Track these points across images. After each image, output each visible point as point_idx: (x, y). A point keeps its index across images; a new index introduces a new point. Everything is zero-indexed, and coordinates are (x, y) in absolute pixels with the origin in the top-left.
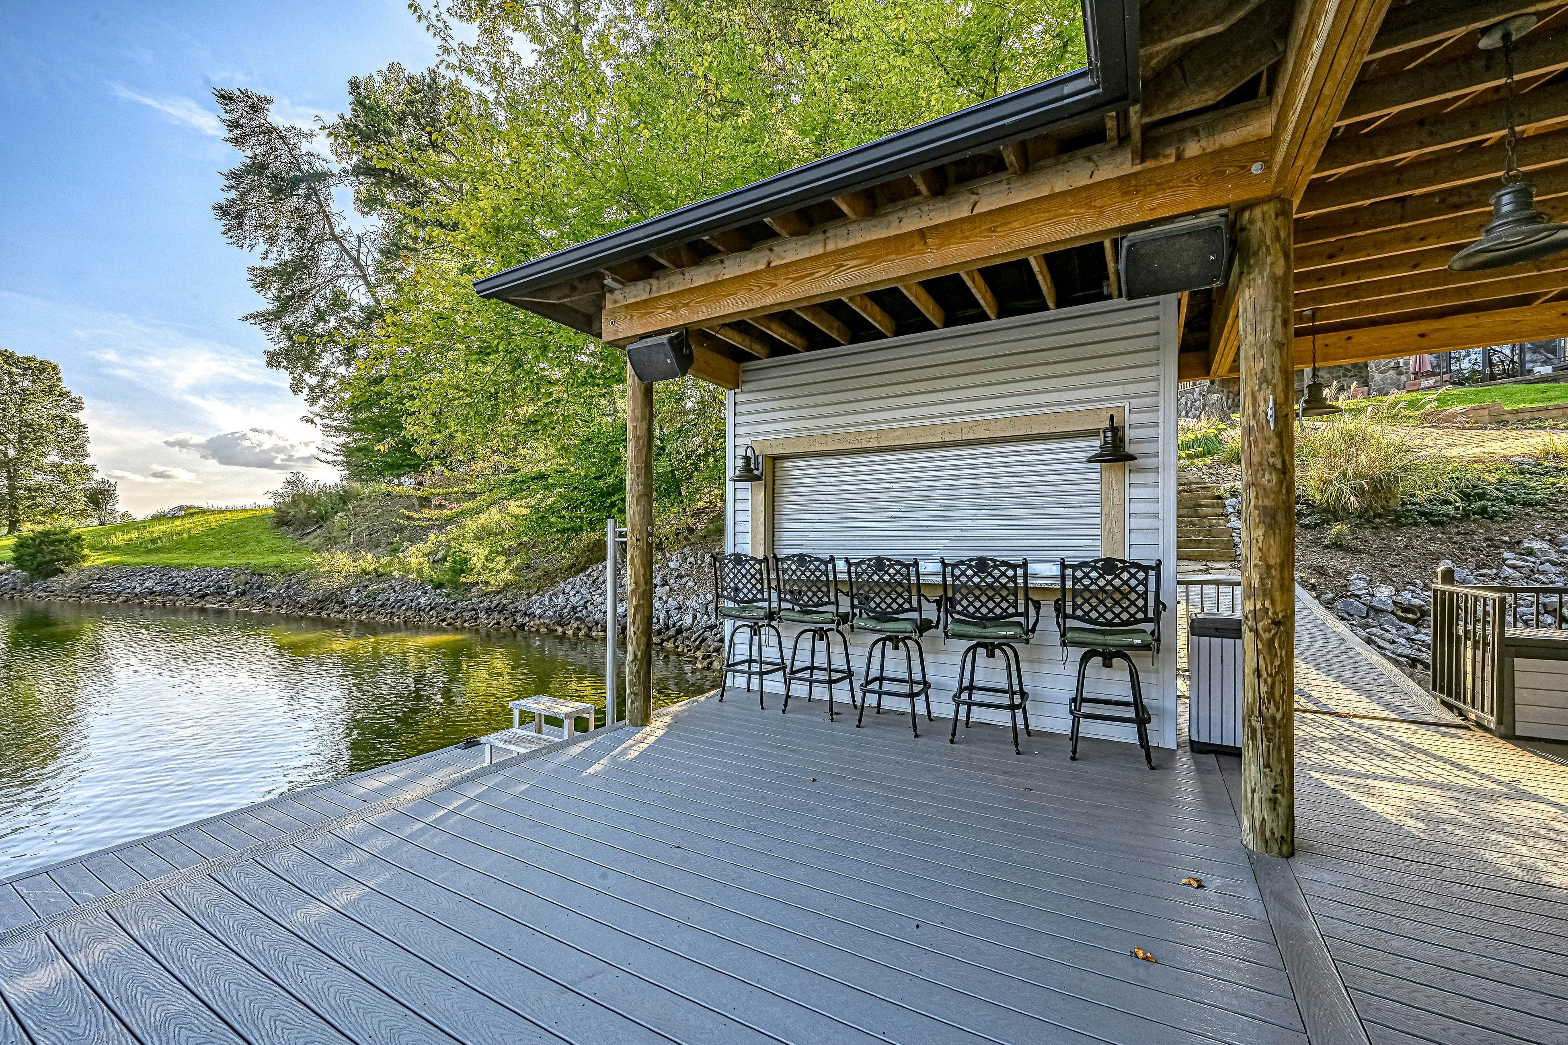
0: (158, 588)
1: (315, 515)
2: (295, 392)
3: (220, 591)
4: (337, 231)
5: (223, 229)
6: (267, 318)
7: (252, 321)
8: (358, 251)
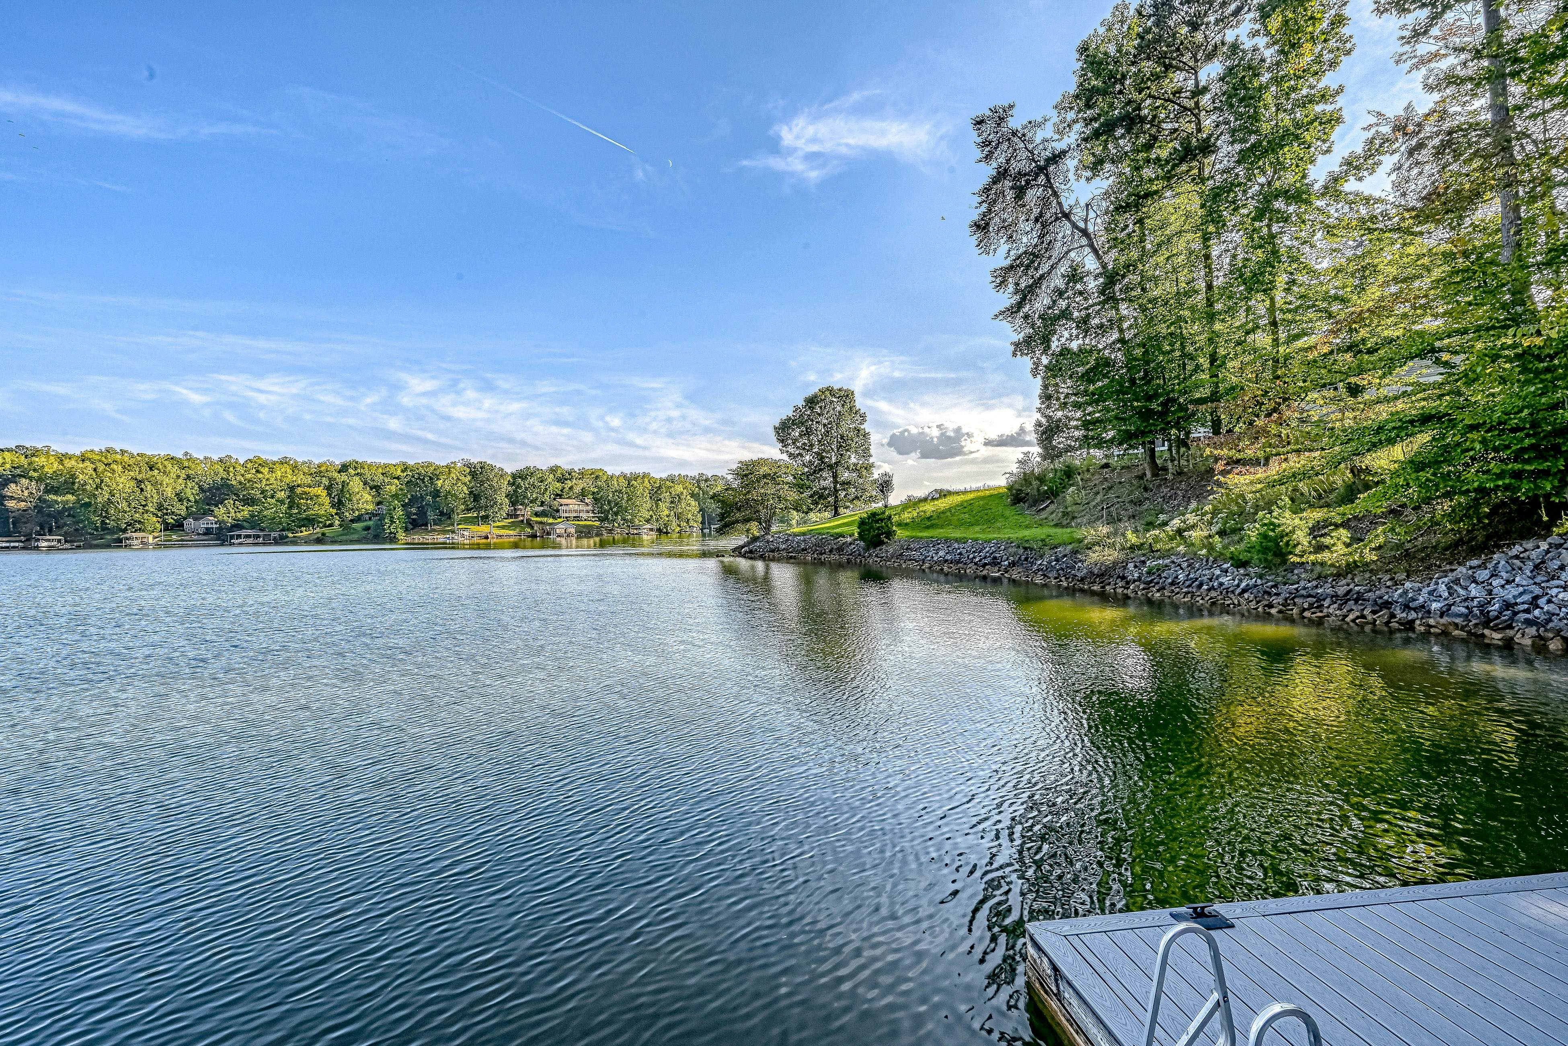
0: (949, 557)
1: (1046, 492)
2: (1035, 376)
3: (995, 562)
4: (1066, 208)
5: (977, 243)
6: (1013, 311)
7: (1001, 317)
8: (1086, 221)
